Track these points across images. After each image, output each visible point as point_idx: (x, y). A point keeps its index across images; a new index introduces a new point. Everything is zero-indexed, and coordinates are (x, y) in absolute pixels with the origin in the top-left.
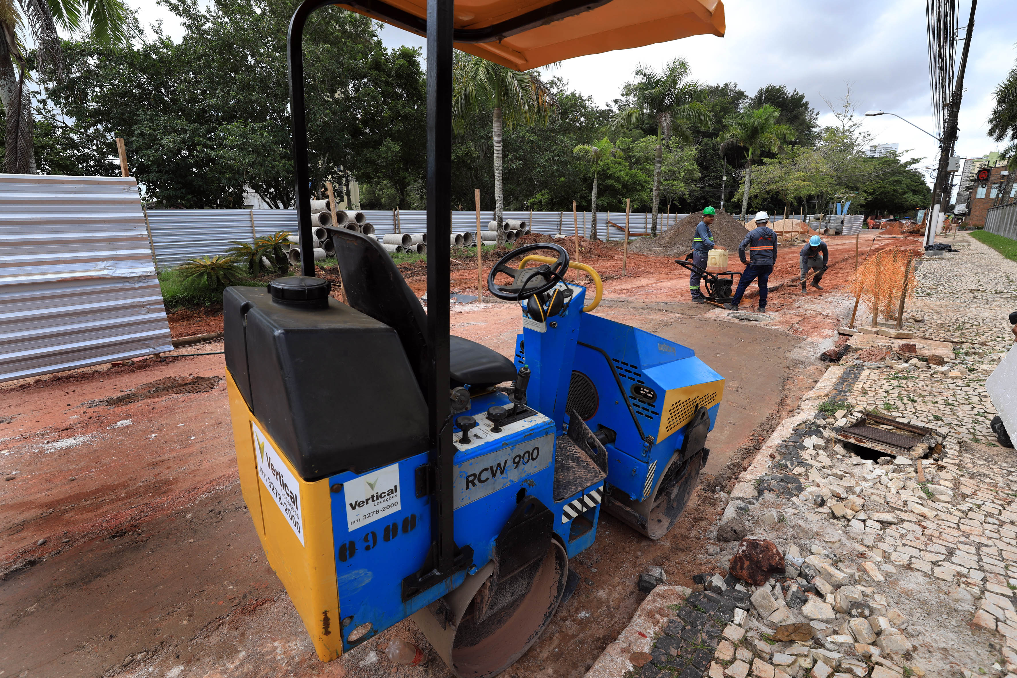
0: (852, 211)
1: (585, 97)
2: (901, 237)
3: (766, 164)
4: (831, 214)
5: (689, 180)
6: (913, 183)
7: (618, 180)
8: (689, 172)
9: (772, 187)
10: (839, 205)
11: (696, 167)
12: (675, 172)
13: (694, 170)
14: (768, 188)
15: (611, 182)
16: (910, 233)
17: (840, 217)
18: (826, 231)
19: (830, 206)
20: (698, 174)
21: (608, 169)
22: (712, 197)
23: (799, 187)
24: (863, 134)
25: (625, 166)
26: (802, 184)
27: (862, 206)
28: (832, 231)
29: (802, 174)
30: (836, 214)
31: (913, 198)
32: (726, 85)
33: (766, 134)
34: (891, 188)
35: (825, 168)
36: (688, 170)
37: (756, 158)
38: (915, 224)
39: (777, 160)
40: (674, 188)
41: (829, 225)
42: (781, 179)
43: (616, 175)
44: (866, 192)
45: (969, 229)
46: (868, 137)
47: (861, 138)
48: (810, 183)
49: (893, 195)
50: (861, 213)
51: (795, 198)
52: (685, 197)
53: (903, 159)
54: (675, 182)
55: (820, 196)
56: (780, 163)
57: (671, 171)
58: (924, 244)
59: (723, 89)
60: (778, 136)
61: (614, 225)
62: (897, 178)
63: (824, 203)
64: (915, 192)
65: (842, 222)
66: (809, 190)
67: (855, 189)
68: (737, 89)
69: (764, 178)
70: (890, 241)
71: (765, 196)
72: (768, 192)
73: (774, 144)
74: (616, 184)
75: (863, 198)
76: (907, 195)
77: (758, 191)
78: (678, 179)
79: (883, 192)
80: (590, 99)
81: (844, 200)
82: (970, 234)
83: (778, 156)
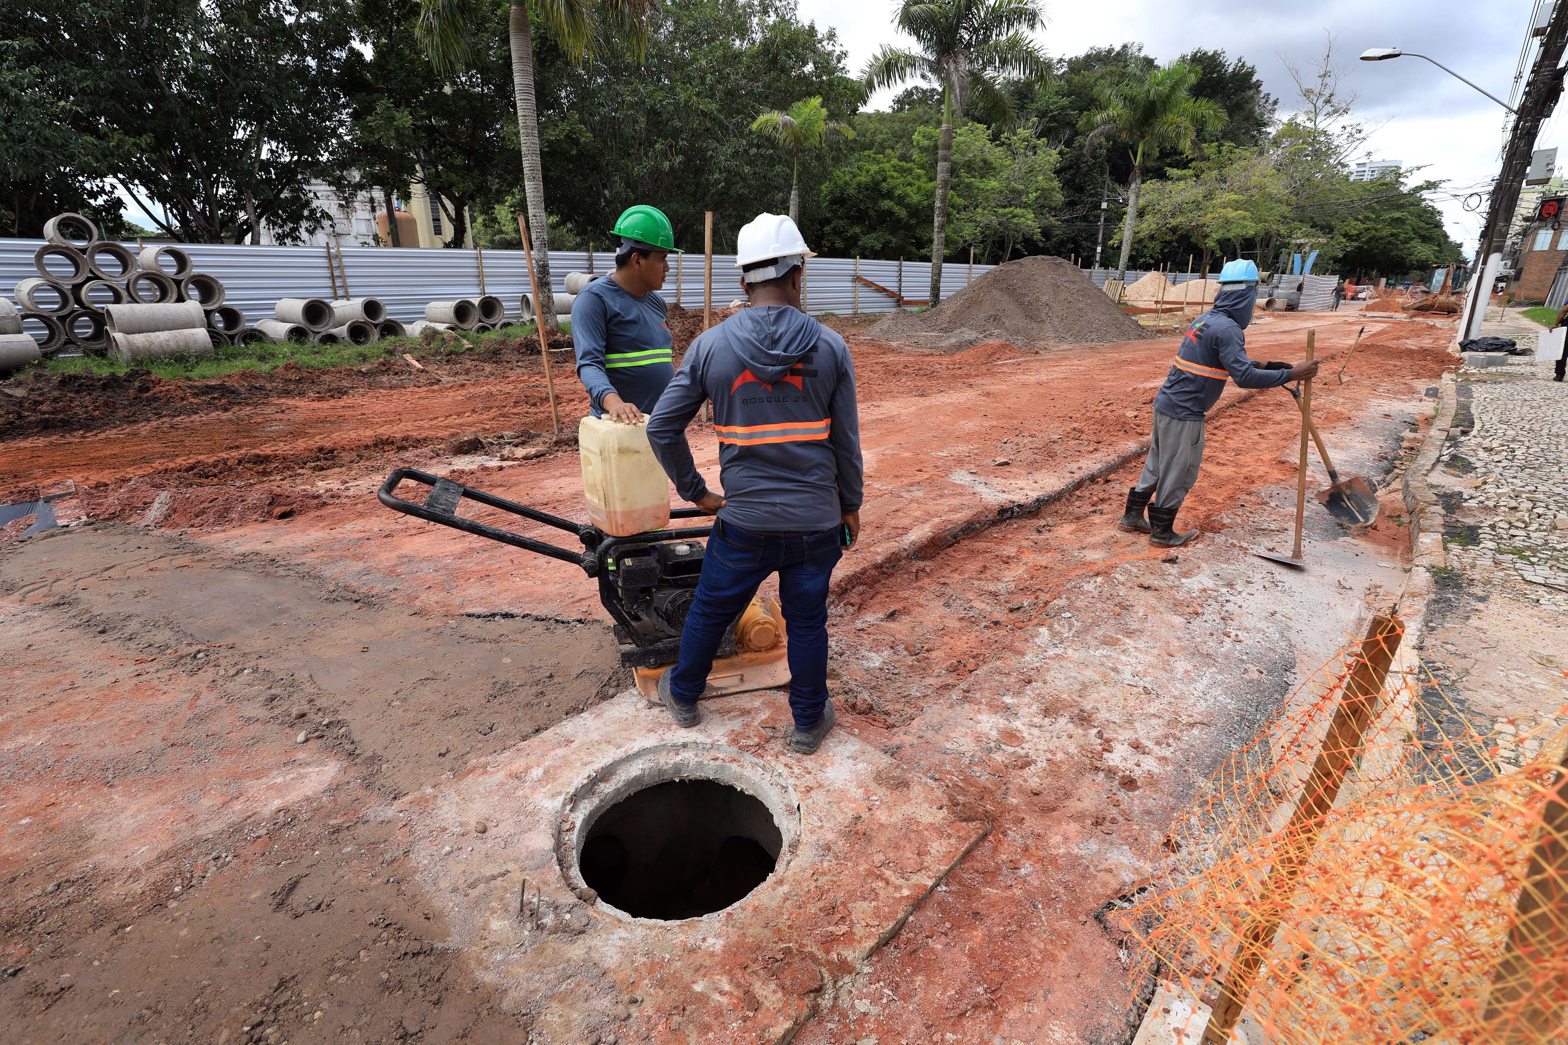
0: (1319, 268)
1: (822, 30)
2: (1402, 316)
3: (1168, 179)
4: (1283, 272)
5: (1042, 207)
6: (1422, 224)
7: (901, 200)
8: (1045, 193)
9: (1180, 219)
10: (1297, 257)
11: (1056, 184)
12: (1020, 193)
13: (1053, 189)
14: (1173, 222)
15: (886, 204)
16: (1418, 309)
17: (1297, 278)
18: (1270, 303)
19: (1282, 258)
20: (1059, 198)
21: (884, 180)
22: (1086, 240)
23: (1228, 222)
24: (1349, 129)
25: (919, 177)
26: (1231, 214)
27: (1336, 260)
28: (1280, 303)
29: (1234, 197)
30: (1291, 272)
31: (1423, 251)
32: (1125, 47)
33: (1170, 116)
34: (1386, 232)
35: (1278, 187)
36: (1043, 190)
37: (1150, 164)
38: (1427, 293)
39: (1191, 172)
40: (1015, 220)
41: (1276, 291)
42: (1197, 205)
43: (898, 192)
44: (1345, 235)
45: (1520, 304)
46: (1357, 136)
47: (1345, 137)
48: (1247, 214)
49: (1389, 243)
50: (1333, 273)
51: (1219, 242)
52: (1035, 237)
53: (1410, 183)
54: (1018, 211)
55: (1267, 239)
56: (1197, 176)
57: (1013, 191)
58: (1460, 337)
59: (1118, 54)
60: (1192, 120)
61: (868, 284)
62: (1397, 215)
63: (1272, 253)
64: (1425, 239)
65: (1300, 288)
66: (1245, 227)
67: (1328, 229)
68: (1142, 55)
69: (1167, 205)
70: (1385, 325)
71: (1168, 238)
72: (1174, 230)
73: (1186, 135)
74: (896, 209)
75: (1340, 247)
76: (1413, 243)
77: (1153, 226)
78: (1026, 206)
79: (1374, 237)
80: (831, 36)
81: (1307, 249)
82: (1523, 313)
83: (1194, 164)
